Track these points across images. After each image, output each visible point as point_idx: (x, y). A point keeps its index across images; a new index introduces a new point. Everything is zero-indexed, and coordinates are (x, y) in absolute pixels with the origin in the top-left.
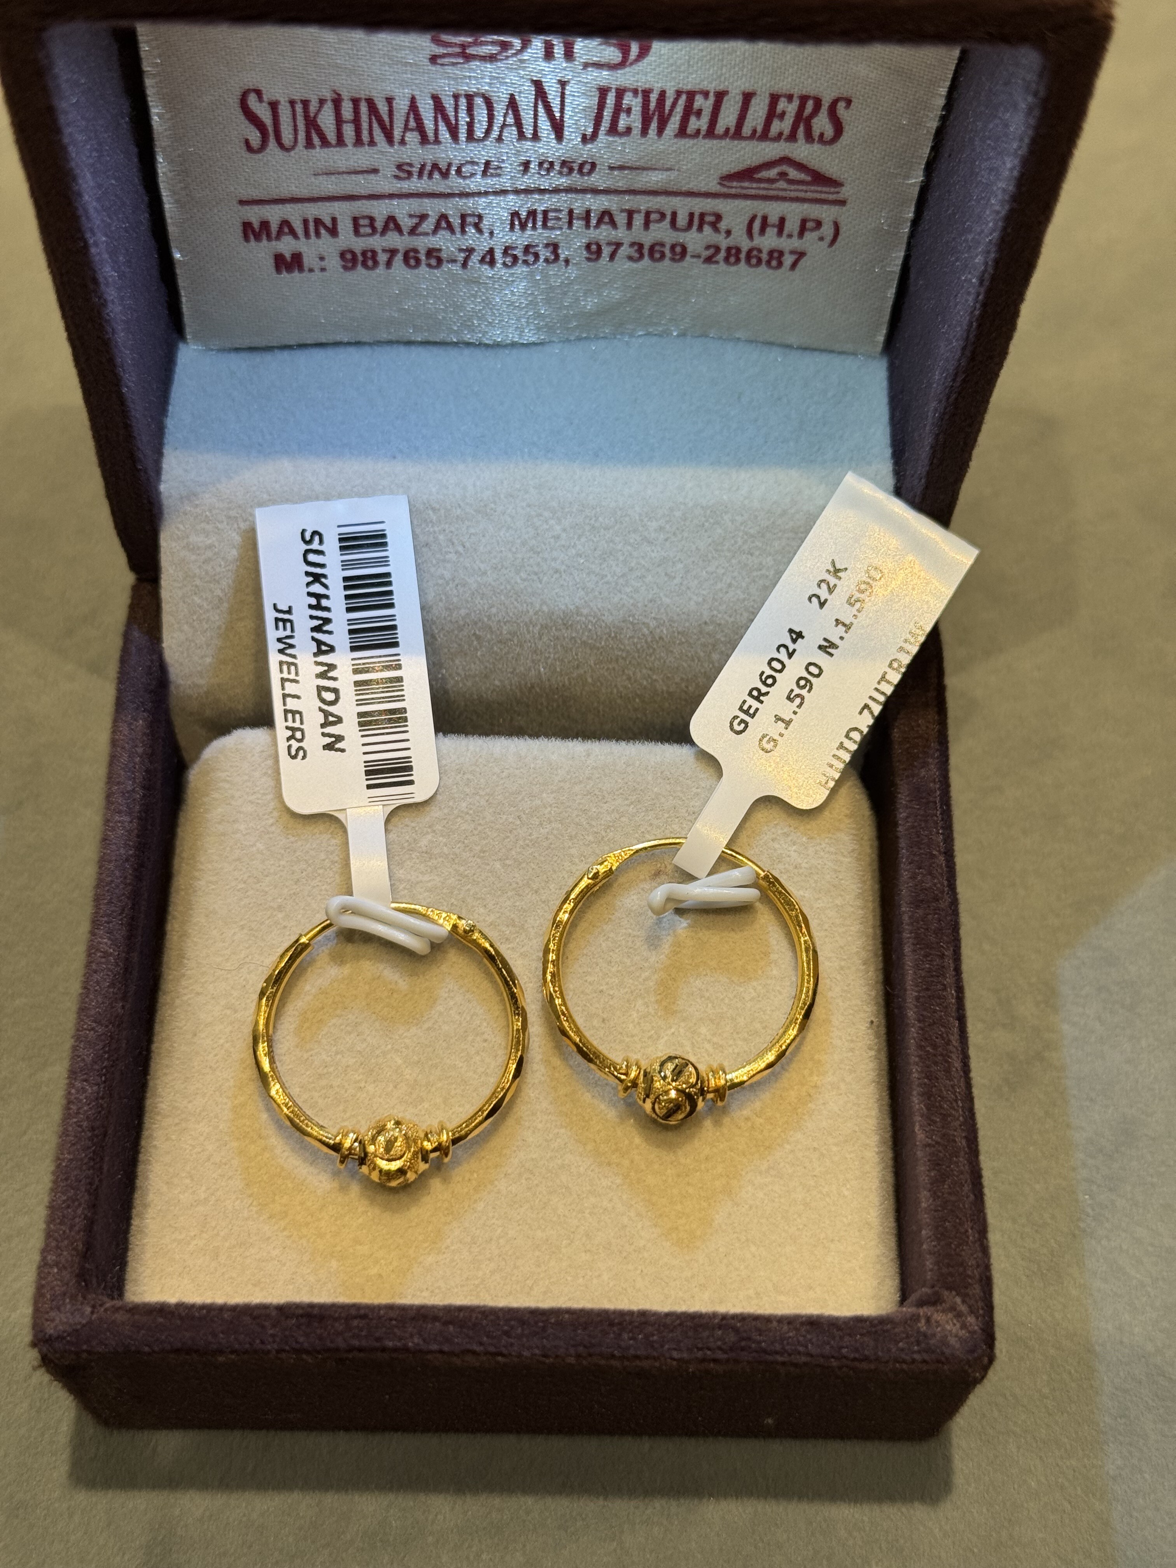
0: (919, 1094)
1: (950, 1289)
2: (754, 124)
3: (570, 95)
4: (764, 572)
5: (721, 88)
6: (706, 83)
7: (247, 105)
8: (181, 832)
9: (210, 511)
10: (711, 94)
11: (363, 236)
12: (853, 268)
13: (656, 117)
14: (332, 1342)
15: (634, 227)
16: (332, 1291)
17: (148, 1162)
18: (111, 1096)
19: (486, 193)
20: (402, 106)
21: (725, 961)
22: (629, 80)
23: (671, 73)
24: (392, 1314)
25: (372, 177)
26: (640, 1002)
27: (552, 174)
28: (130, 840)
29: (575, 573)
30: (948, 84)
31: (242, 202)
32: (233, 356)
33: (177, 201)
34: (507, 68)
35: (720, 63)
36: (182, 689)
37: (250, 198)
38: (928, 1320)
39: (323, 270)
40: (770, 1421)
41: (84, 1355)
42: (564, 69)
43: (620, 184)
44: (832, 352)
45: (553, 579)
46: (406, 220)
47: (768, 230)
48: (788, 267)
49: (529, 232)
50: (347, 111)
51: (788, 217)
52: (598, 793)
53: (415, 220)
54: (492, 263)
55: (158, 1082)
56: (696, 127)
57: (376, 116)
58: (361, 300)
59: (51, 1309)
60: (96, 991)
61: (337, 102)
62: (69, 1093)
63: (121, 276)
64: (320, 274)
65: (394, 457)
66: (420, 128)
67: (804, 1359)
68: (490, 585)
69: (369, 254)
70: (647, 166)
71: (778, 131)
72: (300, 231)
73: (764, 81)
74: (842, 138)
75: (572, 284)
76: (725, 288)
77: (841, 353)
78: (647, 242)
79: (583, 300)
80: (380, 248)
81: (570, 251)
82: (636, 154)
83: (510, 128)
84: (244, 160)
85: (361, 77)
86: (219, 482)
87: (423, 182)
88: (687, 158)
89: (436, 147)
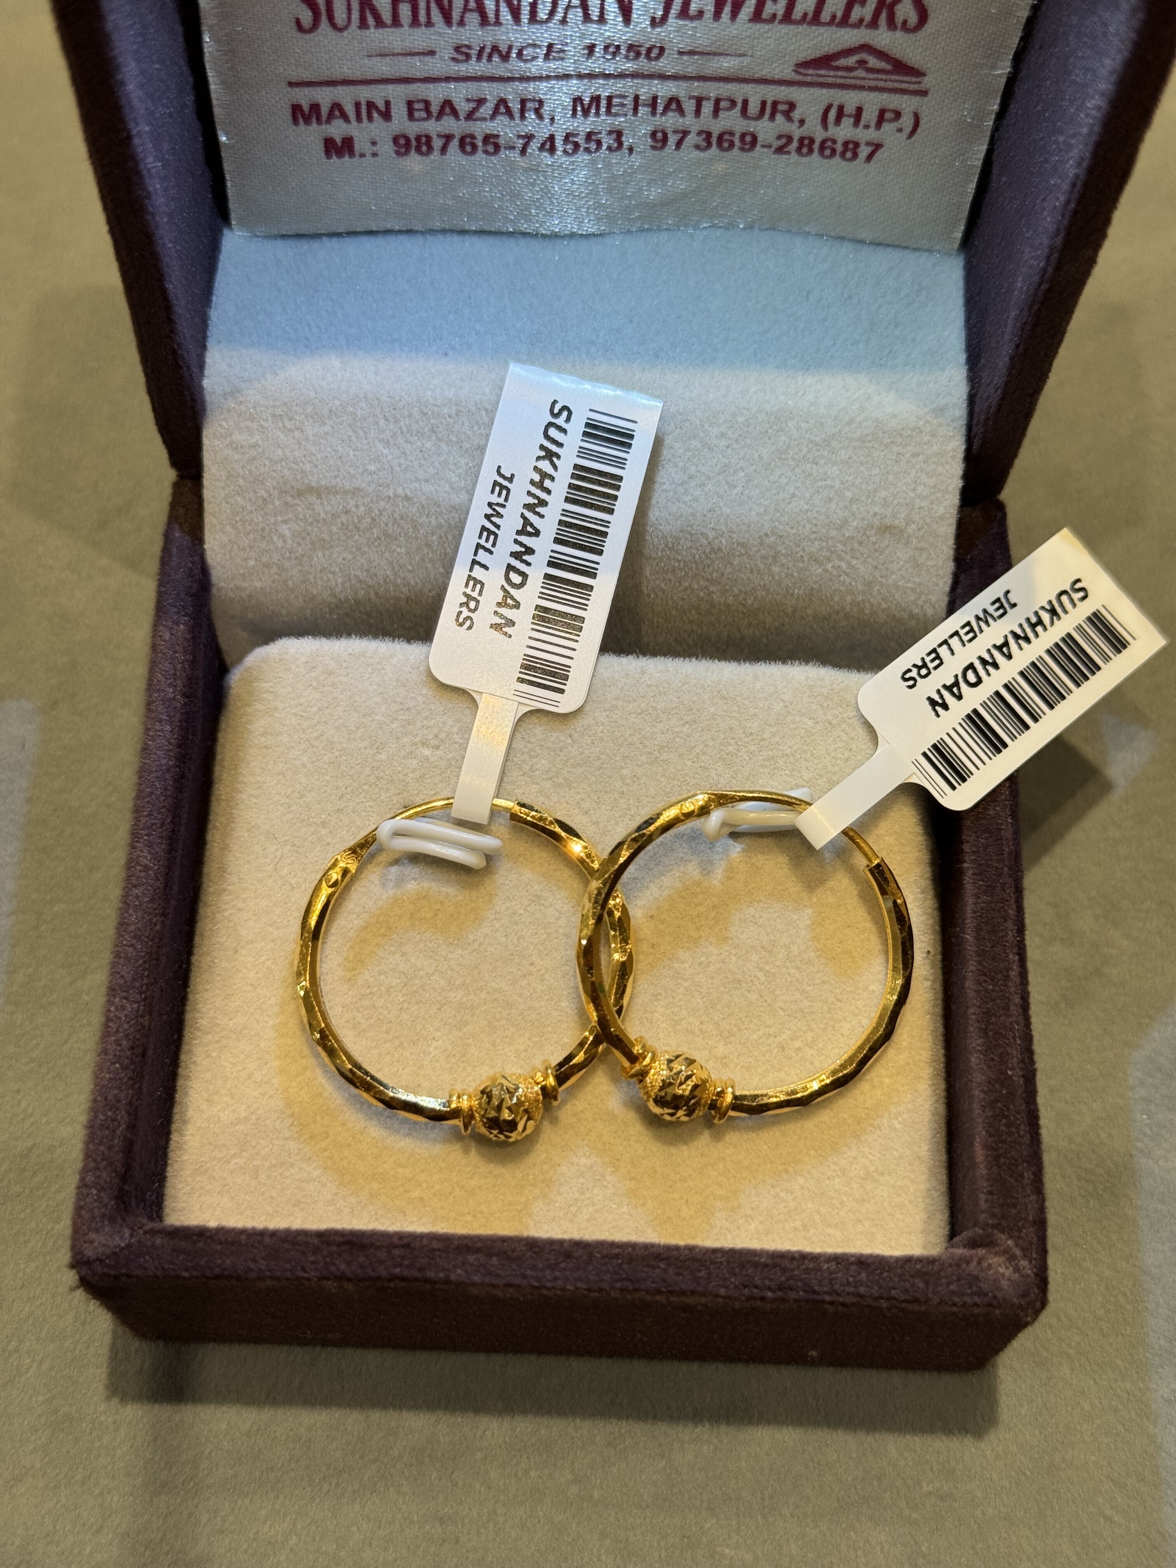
0: (976, 1030)
1: (1003, 1231)
2: (834, 9)
4: (829, 482)
8: (222, 738)
9: (254, 408)
11: (418, 120)
12: (932, 161)
13: (729, 1)
14: (374, 1271)
15: (702, 115)
17: (187, 1078)
18: (151, 1013)
19: (548, 78)
21: (780, 888)
24: (435, 1244)
25: (428, 59)
27: (618, 59)
28: (171, 750)
31: (291, 84)
32: (280, 243)
33: (223, 82)
36: (223, 592)
37: (299, 79)
38: (980, 1262)
39: (375, 155)
40: (814, 1353)
41: (123, 1279)
43: (690, 70)
44: (906, 248)
46: (463, 104)
47: (844, 119)
48: (864, 159)
49: (592, 118)
51: (865, 108)
52: (652, 712)
53: (472, 105)
54: (552, 150)
55: (197, 996)
56: (772, 11)
58: (414, 186)
59: (89, 1230)
60: (136, 906)
62: (109, 1011)
63: (166, 165)
64: (372, 159)
65: (446, 354)
66: (481, 8)
67: (854, 1300)
69: (424, 140)
70: (718, 51)
71: (858, 17)
72: (352, 115)
74: (926, 25)
75: (635, 173)
76: (796, 179)
77: (916, 249)
78: (716, 130)
79: (646, 190)
80: (435, 133)
81: (634, 139)
82: (708, 39)
83: (575, 10)
84: (294, 40)
86: (264, 377)
87: (482, 65)
88: (761, 43)
89: (497, 28)
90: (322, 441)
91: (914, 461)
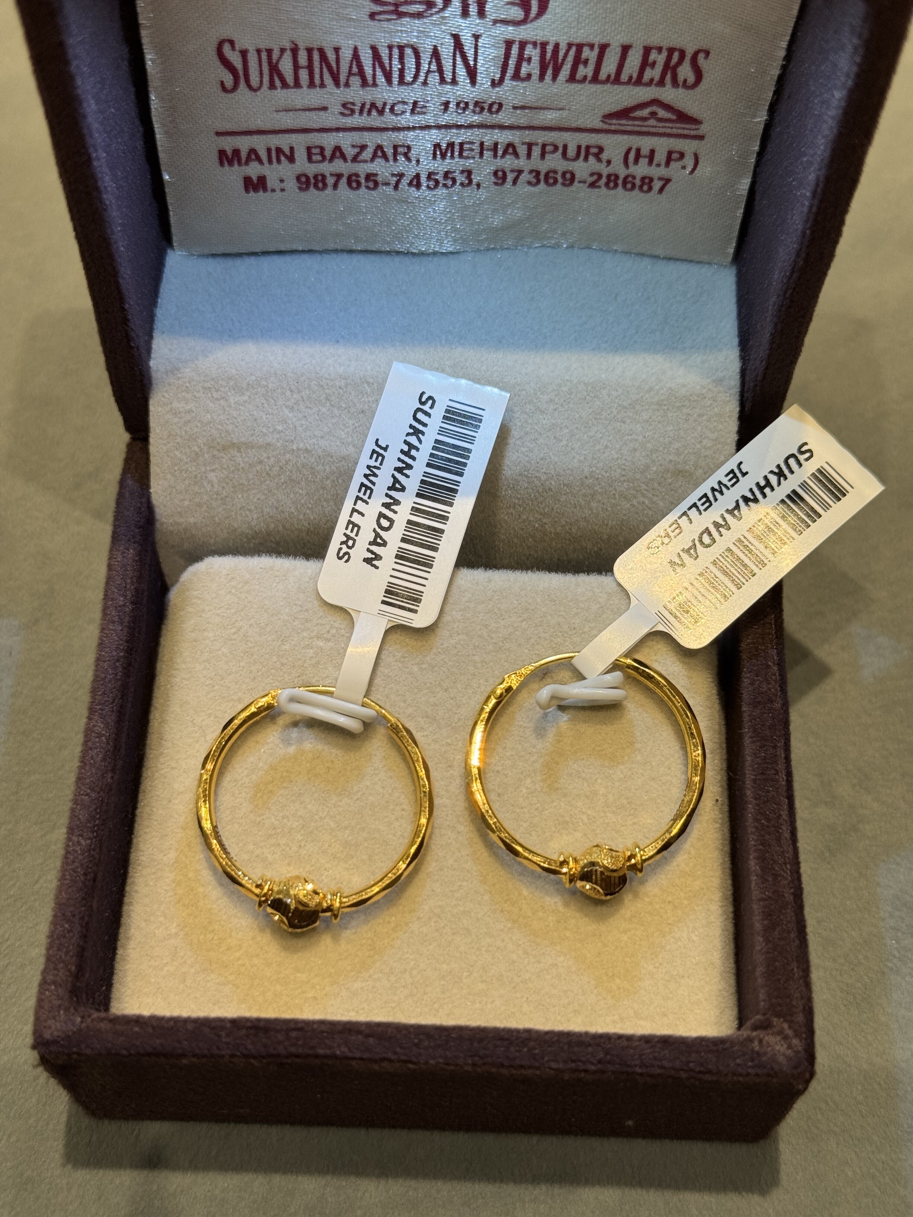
0: (754, 858)
1: (778, 1016)
2: (630, 71)
3: (482, 46)
4: (634, 436)
5: (604, 41)
6: (591, 37)
7: (223, 53)
8: (163, 641)
9: (190, 382)
10: (596, 47)
11: (315, 162)
12: (710, 192)
13: (551, 66)
14: (274, 1049)
15: (532, 157)
16: (276, 1009)
17: (131, 903)
18: (101, 848)
19: (414, 128)
20: (346, 55)
21: (598, 748)
22: (529, 34)
23: (564, 29)
24: (323, 1028)
25: (322, 113)
26: (529, 781)
27: (467, 113)
28: (121, 645)
30: (788, 38)
31: (218, 134)
32: (211, 260)
33: (166, 132)
34: (432, 23)
35: (603, 20)
36: (165, 526)
37: (224, 130)
38: (761, 1041)
39: (283, 190)
40: (630, 1123)
42: (478, 25)
43: (522, 122)
44: (691, 261)
46: (349, 149)
47: (641, 160)
48: (657, 191)
49: (448, 161)
50: (303, 59)
51: (656, 150)
52: (497, 612)
53: (357, 150)
54: (418, 186)
55: (140, 839)
56: (584, 74)
57: (326, 63)
58: (313, 215)
59: (49, 1018)
60: (91, 764)
61: (295, 51)
62: (68, 846)
63: (120, 187)
64: (281, 193)
65: (338, 342)
66: (361, 73)
67: (659, 1071)
69: (320, 178)
70: (543, 106)
71: (650, 77)
72: (264, 158)
73: (639, 36)
74: (701, 83)
75: (482, 204)
76: (605, 208)
77: (699, 262)
78: (543, 170)
79: (491, 218)
80: (328, 172)
81: (481, 177)
82: (535, 96)
83: (433, 74)
84: (220, 99)
85: (314, 30)
86: (197, 359)
87: (363, 118)
88: (576, 99)
89: (374, 89)
91: (700, 420)
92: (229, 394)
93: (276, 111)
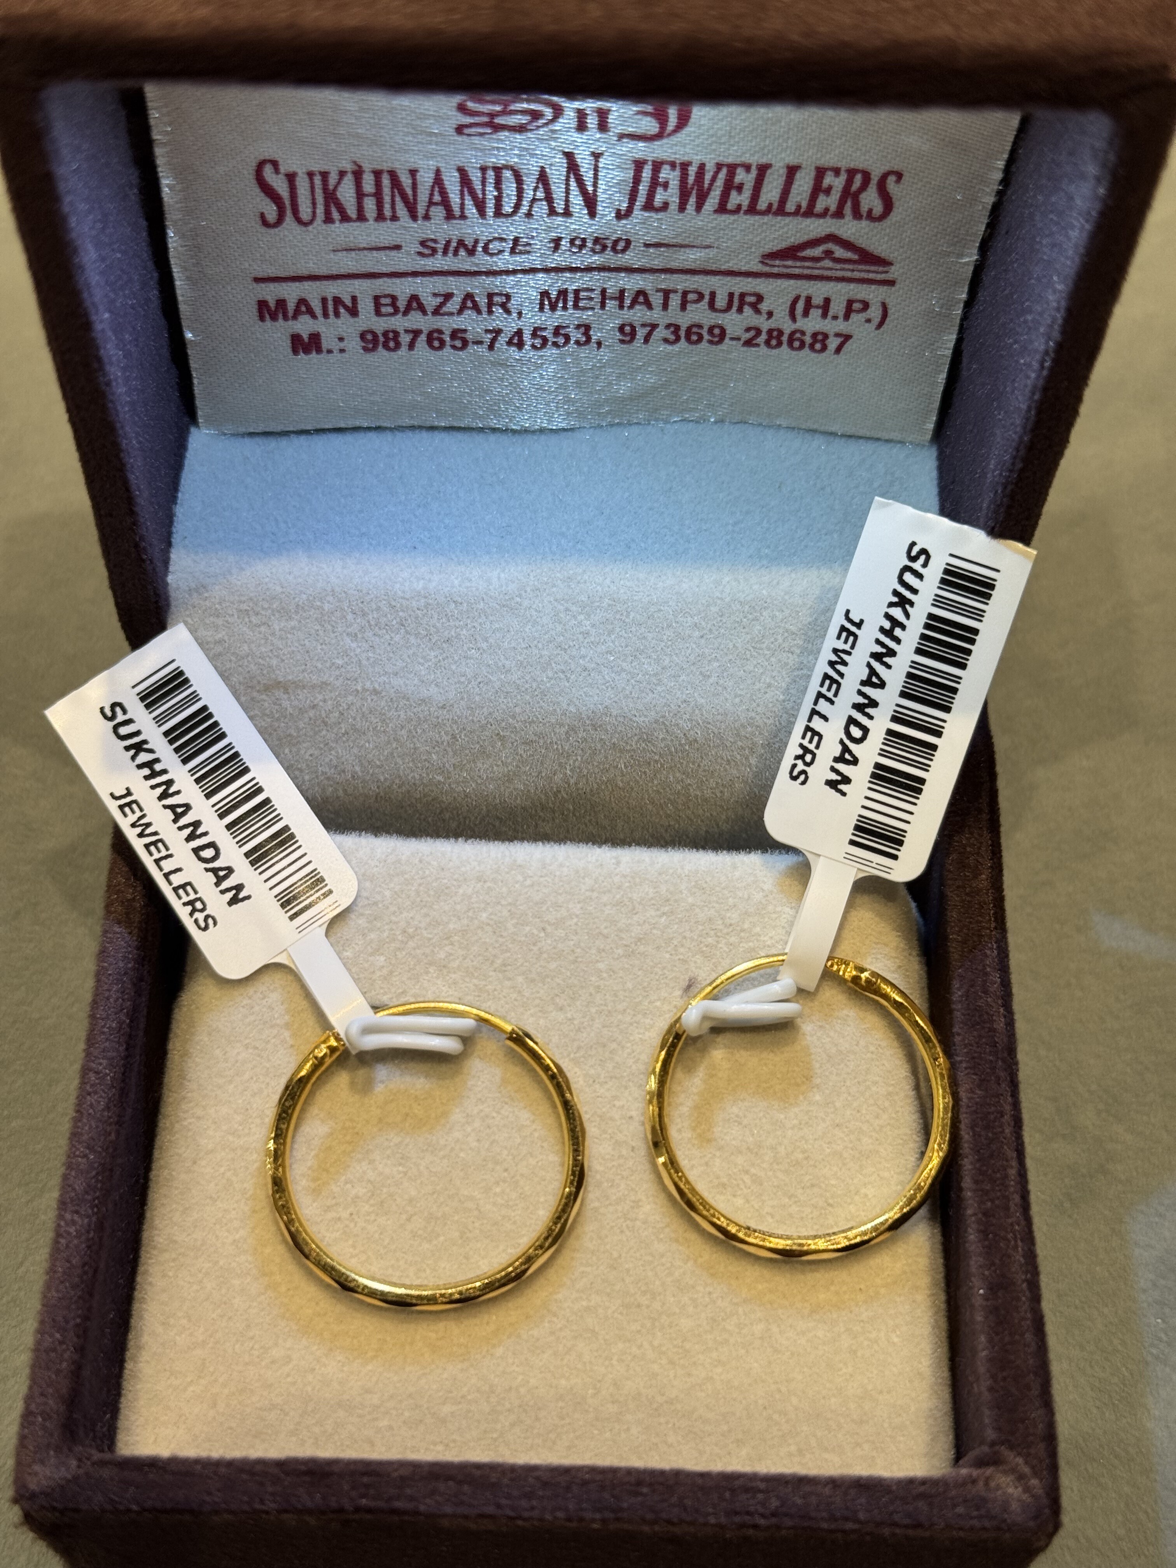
1: (1011, 1447)
2: (798, 199)
3: (603, 168)
5: (764, 161)
6: (748, 155)
7: (263, 177)
9: (220, 603)
10: (754, 168)
11: (385, 316)
12: (902, 351)
13: (694, 192)
14: (337, 1502)
15: (670, 308)
16: (339, 1444)
17: (143, 1301)
18: (103, 1228)
19: (514, 272)
20: (426, 179)
21: (764, 1085)
22: (666, 152)
23: (711, 145)
24: (402, 1471)
25: (393, 253)
27: (584, 252)
28: (129, 953)
29: (605, 671)
30: (1006, 156)
31: (257, 280)
32: (247, 440)
33: (188, 278)
34: (538, 139)
35: (763, 134)
37: (265, 275)
38: (987, 1482)
39: (342, 351)
41: (71, 1513)
42: (598, 140)
43: (656, 263)
44: (878, 439)
45: (581, 678)
46: (430, 299)
47: (812, 311)
48: (833, 351)
49: (559, 313)
50: (368, 186)
51: (833, 298)
52: (628, 903)
53: (440, 300)
54: (520, 345)
55: (155, 1213)
56: (738, 202)
57: (398, 190)
58: (382, 383)
59: (34, 1462)
60: (90, 1114)
61: (358, 174)
62: (59, 1225)
63: (127, 355)
64: (339, 355)
65: (415, 548)
66: (445, 203)
67: (853, 1526)
68: (514, 682)
69: (391, 335)
70: (684, 243)
71: (824, 207)
72: (318, 310)
73: (810, 153)
74: (892, 214)
75: (604, 367)
76: (765, 372)
77: (888, 441)
78: (684, 324)
79: (616, 385)
80: (402, 328)
81: (602, 333)
82: (674, 230)
83: (540, 203)
84: (260, 235)
85: (384, 148)
86: (231, 573)
87: (447, 259)
88: (727, 234)
89: (462, 222)
90: (289, 636)
92: (273, 618)
93: (334, 251)
